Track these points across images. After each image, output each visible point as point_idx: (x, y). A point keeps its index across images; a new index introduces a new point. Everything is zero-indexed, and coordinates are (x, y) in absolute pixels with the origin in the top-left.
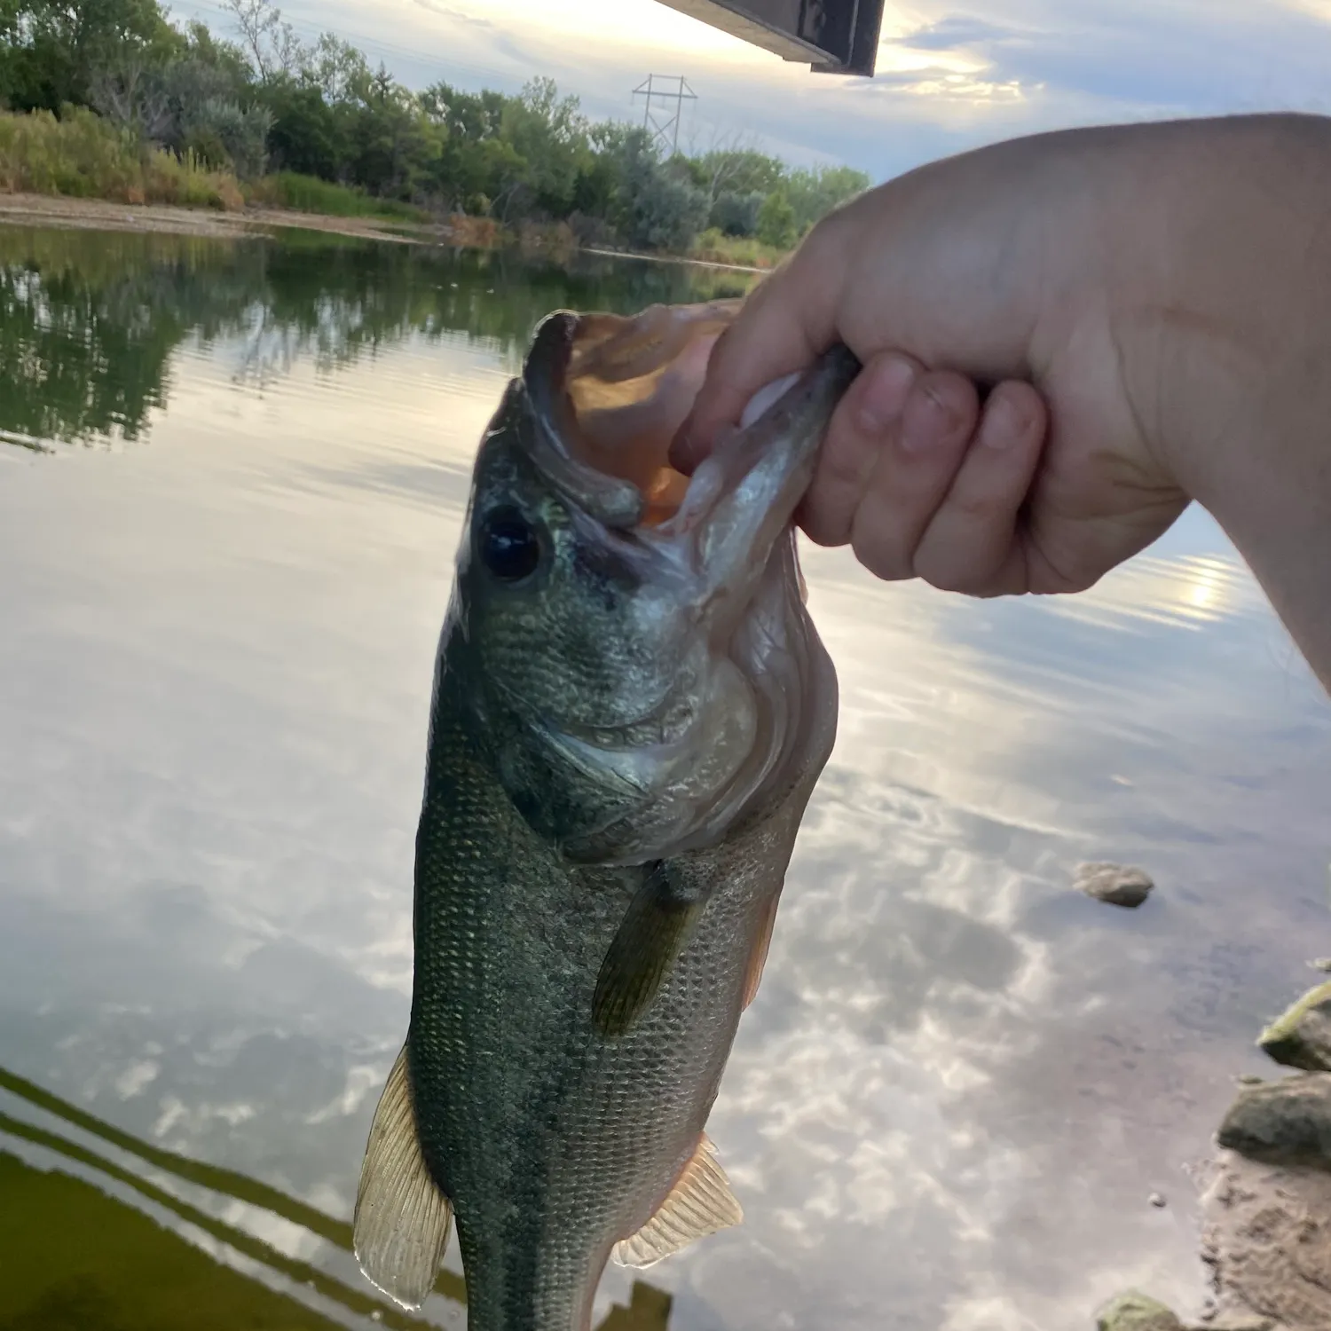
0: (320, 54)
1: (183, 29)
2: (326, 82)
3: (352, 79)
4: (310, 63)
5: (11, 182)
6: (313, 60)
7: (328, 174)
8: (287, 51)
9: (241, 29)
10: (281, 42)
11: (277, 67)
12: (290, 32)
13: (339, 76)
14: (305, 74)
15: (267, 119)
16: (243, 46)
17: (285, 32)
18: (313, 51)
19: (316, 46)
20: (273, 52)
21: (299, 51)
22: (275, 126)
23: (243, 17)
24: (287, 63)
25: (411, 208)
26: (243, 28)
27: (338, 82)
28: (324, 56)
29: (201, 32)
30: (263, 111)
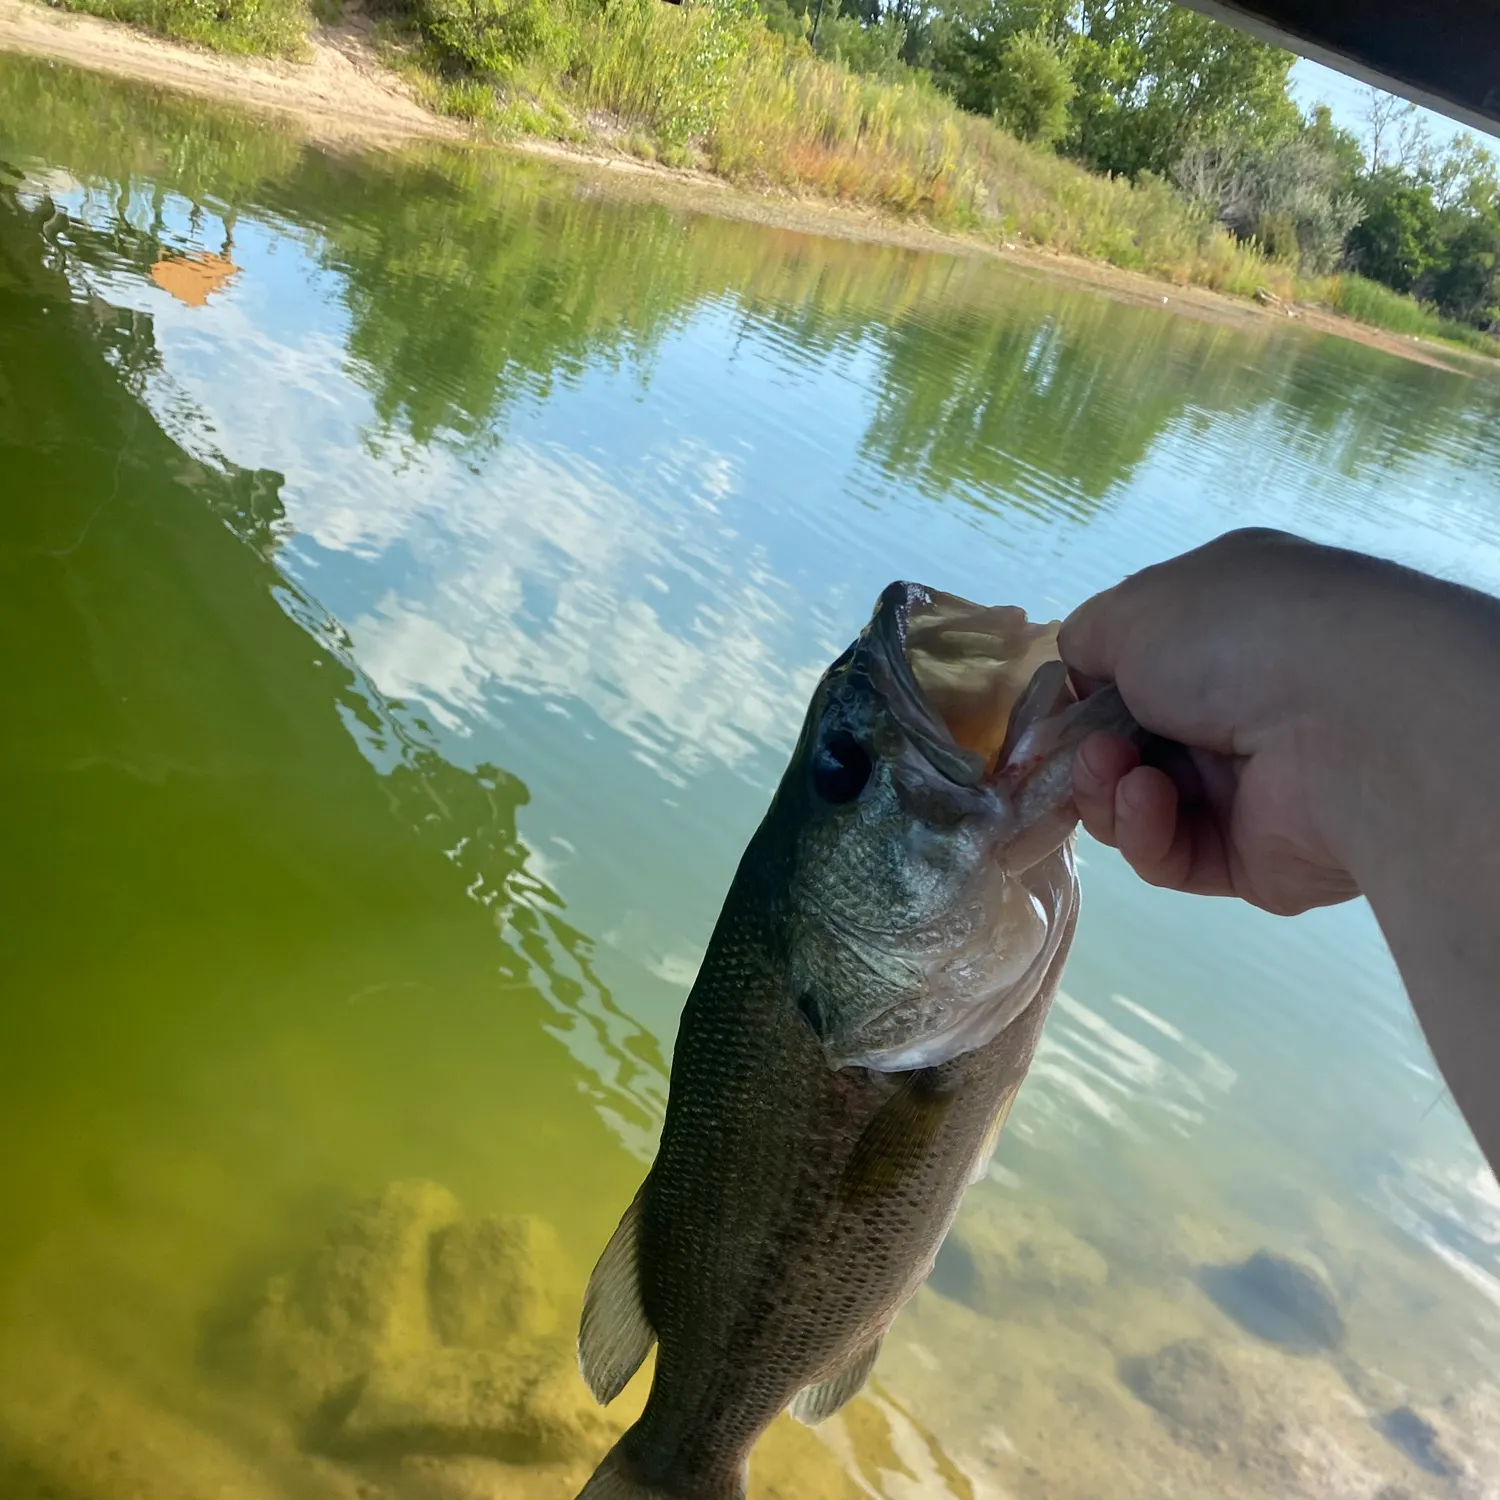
0: (1446, 154)
1: (1305, 110)
2: (1441, 186)
3: (1473, 183)
4: (1432, 162)
5: (1061, 244)
6: (1437, 158)
7: (1400, 283)
8: (1410, 147)
9: (1368, 117)
10: (1409, 136)
11: (1392, 162)
12: (1422, 126)
13: (1460, 178)
14: (1422, 173)
15: (1355, 214)
16: (1363, 136)
17: (1417, 125)
18: (1441, 149)
19: (1445, 144)
20: (1395, 145)
21: (1425, 146)
22: (1362, 222)
23: (1376, 104)
24: (1406, 158)
25: (1483, 337)
26: (1372, 116)
27: (1455, 189)
28: (1451, 157)
29: (1322, 113)
30: (1355, 206)
